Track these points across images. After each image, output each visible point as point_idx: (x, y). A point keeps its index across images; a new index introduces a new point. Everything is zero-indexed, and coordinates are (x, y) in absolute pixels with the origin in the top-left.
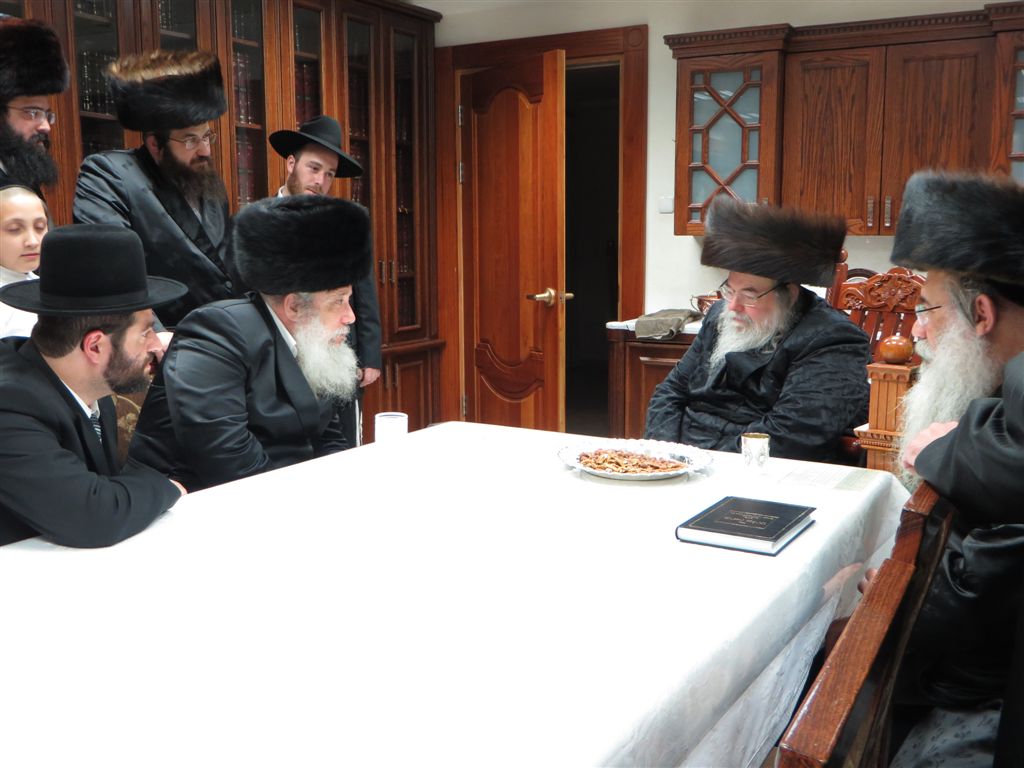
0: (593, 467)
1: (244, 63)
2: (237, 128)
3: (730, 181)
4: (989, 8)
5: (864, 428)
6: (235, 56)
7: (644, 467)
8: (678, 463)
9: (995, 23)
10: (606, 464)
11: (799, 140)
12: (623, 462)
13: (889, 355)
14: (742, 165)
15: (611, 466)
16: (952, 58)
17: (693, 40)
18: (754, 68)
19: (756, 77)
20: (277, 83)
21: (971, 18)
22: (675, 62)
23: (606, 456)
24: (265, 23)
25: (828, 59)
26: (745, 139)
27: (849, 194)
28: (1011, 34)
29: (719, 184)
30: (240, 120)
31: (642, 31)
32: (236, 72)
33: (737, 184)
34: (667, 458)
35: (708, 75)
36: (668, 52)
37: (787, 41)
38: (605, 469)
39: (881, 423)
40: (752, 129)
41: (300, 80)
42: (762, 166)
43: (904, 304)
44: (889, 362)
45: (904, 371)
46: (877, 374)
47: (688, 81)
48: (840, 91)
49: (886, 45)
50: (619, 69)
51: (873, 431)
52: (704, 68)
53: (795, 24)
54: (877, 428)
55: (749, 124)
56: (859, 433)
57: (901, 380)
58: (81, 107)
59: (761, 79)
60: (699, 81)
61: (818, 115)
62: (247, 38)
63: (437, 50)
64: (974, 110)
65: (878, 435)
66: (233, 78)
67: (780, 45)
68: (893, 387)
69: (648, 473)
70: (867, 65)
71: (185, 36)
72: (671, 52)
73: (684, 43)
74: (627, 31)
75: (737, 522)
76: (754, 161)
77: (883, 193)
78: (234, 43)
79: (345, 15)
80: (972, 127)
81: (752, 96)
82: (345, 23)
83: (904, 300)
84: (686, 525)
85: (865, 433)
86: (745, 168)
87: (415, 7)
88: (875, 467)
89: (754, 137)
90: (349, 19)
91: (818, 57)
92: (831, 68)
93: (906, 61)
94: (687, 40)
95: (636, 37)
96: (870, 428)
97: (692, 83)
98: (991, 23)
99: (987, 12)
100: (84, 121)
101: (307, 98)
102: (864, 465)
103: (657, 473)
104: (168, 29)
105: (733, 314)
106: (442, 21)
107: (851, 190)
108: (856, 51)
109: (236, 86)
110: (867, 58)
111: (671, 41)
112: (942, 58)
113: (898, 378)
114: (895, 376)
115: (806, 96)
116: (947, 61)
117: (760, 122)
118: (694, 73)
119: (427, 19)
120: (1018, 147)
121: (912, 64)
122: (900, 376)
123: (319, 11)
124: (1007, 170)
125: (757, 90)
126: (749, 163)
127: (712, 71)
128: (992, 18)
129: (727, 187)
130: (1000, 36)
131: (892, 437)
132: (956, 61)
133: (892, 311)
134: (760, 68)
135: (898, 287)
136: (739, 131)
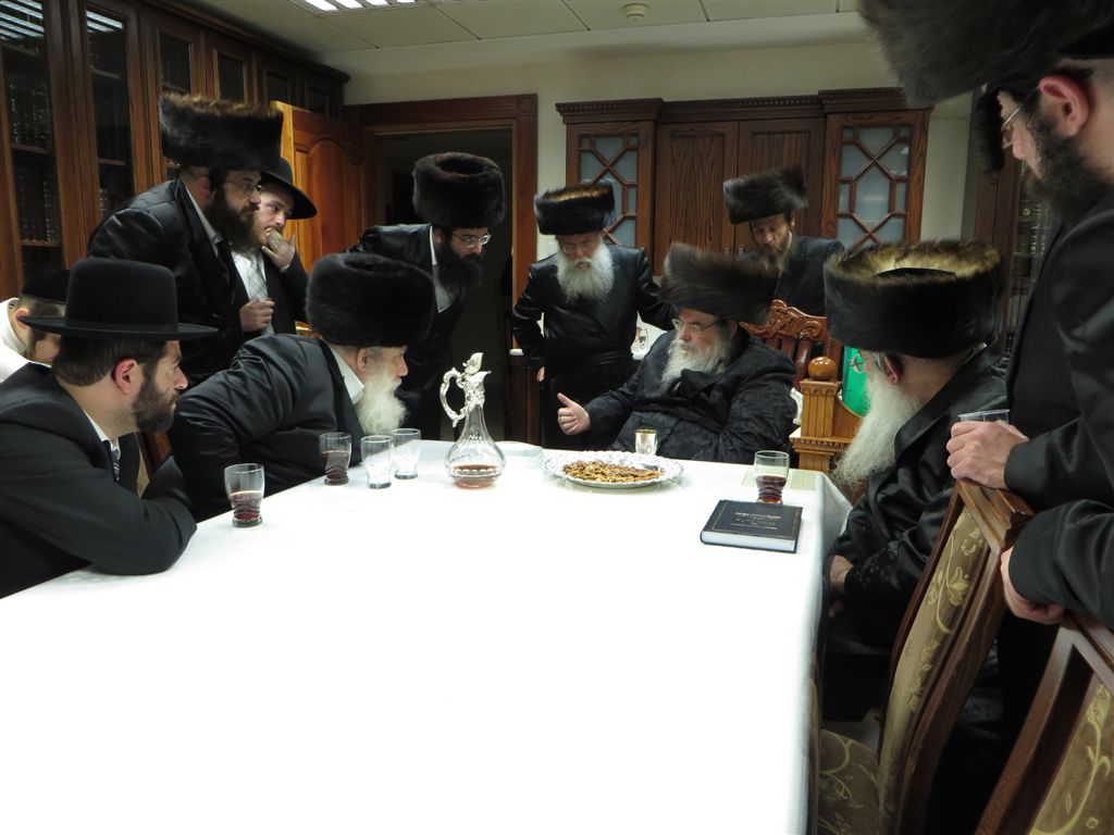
0: (582, 479)
2: (168, 169)
3: (613, 230)
4: (821, 93)
5: (796, 434)
7: (627, 476)
8: (650, 472)
9: (826, 107)
10: (593, 475)
11: (668, 197)
12: (608, 472)
13: (818, 373)
14: (622, 216)
15: (598, 476)
16: (794, 132)
17: (581, 108)
18: (632, 135)
19: (633, 141)
21: (806, 101)
22: (565, 127)
23: (591, 467)
25: (692, 130)
26: (625, 195)
27: (709, 242)
28: (838, 115)
31: (531, 101)
33: (618, 232)
34: (640, 467)
35: (593, 138)
36: (558, 117)
37: (659, 113)
38: (594, 479)
39: (811, 431)
40: (630, 186)
42: (639, 217)
43: (783, 332)
44: (816, 379)
45: (831, 386)
46: (809, 389)
47: (576, 145)
48: (701, 156)
49: (739, 120)
50: (511, 130)
51: (804, 438)
52: (589, 133)
53: (665, 100)
54: (808, 435)
55: (629, 181)
56: (794, 439)
57: (830, 394)
58: (12, 141)
59: (638, 144)
60: (586, 144)
63: (344, 107)
65: (810, 441)
67: (654, 116)
68: (822, 400)
69: (630, 482)
70: (723, 135)
71: (116, 77)
72: (561, 118)
73: (573, 110)
74: (518, 98)
75: (750, 524)
76: (632, 213)
77: (737, 242)
81: (631, 157)
82: (265, 77)
83: (782, 328)
85: (799, 440)
86: (626, 218)
87: (325, 66)
88: (806, 468)
90: (269, 73)
91: (684, 129)
92: (693, 137)
93: (755, 134)
94: (576, 108)
95: (526, 105)
96: (802, 435)
97: (579, 145)
98: (823, 106)
99: (820, 97)
100: (16, 154)
103: (639, 482)
105: (681, 342)
106: (350, 82)
107: (710, 238)
108: (715, 124)
110: (723, 130)
111: (561, 108)
112: (783, 133)
113: (826, 393)
114: (824, 392)
115: (674, 160)
116: (787, 136)
117: (637, 180)
118: (582, 137)
119: (338, 79)
120: (843, 207)
121: (760, 137)
122: (829, 390)
123: (242, 63)
124: (835, 225)
125: (635, 153)
126: (628, 214)
127: (597, 136)
128: (824, 102)
129: (610, 235)
130: (831, 117)
131: (822, 442)
132: (794, 136)
133: (773, 338)
134: (637, 135)
135: (777, 318)
136: (621, 186)
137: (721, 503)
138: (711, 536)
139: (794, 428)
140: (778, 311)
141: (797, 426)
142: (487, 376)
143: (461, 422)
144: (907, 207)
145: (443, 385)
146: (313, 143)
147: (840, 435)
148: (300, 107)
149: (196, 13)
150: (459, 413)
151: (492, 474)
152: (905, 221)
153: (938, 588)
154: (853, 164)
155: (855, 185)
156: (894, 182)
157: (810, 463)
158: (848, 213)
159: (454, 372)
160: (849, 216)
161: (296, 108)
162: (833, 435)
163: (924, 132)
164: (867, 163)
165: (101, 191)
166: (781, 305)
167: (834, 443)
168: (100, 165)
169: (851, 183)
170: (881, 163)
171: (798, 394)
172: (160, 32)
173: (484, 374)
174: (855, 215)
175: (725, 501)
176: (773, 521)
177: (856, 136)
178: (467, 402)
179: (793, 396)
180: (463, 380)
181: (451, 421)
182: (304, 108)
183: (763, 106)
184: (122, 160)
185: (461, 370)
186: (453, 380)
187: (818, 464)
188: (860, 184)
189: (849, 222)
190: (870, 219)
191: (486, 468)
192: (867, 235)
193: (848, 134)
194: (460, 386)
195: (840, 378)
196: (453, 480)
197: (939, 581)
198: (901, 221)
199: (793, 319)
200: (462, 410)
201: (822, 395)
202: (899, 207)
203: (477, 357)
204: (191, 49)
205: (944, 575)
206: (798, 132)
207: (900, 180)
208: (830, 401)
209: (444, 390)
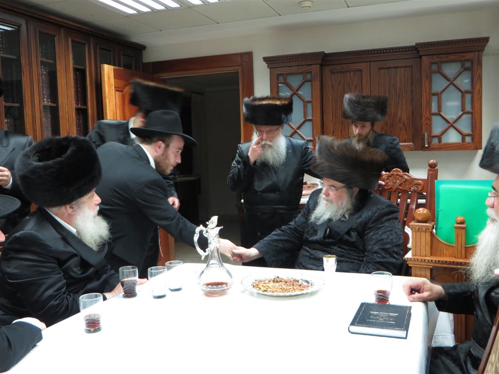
1: (46, 72)
2: (43, 106)
3: (299, 128)
4: (417, 44)
5: (409, 255)
6: (41, 68)
9: (420, 52)
11: (331, 107)
13: (420, 218)
14: (304, 120)
16: (402, 67)
17: (277, 59)
18: (307, 73)
19: (309, 77)
20: (64, 82)
21: (408, 49)
22: (269, 70)
24: (57, 51)
25: (342, 68)
26: (305, 107)
28: (428, 56)
29: (293, 129)
30: (44, 101)
31: (249, 55)
32: (42, 76)
33: (302, 128)
35: (285, 75)
36: (265, 65)
37: (323, 60)
39: (418, 253)
40: (308, 102)
41: (76, 80)
42: (314, 120)
43: (401, 188)
44: (419, 222)
45: (429, 226)
46: (415, 228)
47: (276, 80)
48: (349, 83)
49: (370, 62)
50: (238, 72)
51: (414, 257)
52: (283, 73)
53: (326, 52)
54: (416, 255)
55: (307, 99)
56: (407, 259)
57: (427, 230)
59: (312, 78)
60: (281, 79)
61: (339, 95)
62: (47, 58)
63: (143, 64)
64: (412, 92)
65: (418, 259)
66: (41, 79)
67: (320, 62)
68: (423, 234)
70: (361, 70)
71: (14, 57)
72: (266, 65)
73: (273, 61)
74: (242, 55)
75: (379, 320)
76: (310, 117)
78: (41, 61)
79: (98, 47)
80: (412, 100)
81: (308, 86)
82: (98, 51)
83: (400, 185)
84: (353, 324)
85: (411, 259)
86: (306, 121)
87: (133, 42)
89: (309, 106)
90: (100, 48)
91: (338, 67)
92: (344, 72)
93: (380, 69)
94: (275, 59)
95: (247, 57)
96: (412, 256)
97: (278, 79)
98: (418, 52)
99: (417, 46)
101: (79, 89)
102: (410, 275)
104: (3, 53)
106: (146, 49)
108: (356, 65)
109: (42, 83)
110: (361, 67)
111: (266, 60)
112: (396, 68)
113: (426, 230)
114: (424, 229)
115: (333, 86)
116: (398, 69)
117: (312, 99)
118: (278, 75)
119: (139, 49)
120: (434, 109)
121: (382, 70)
122: (427, 228)
123: (85, 44)
124: (430, 120)
125: (310, 83)
126: (308, 118)
127: (287, 74)
128: (419, 49)
129: (297, 131)
130: (423, 58)
131: (425, 260)
132: (403, 69)
133: (395, 191)
134: (310, 73)
135: (397, 179)
136: (302, 103)
137: (362, 305)
138: (354, 329)
139: (407, 250)
140: (398, 175)
141: (410, 249)
142: (221, 229)
143: (207, 257)
144: (473, 107)
145: (195, 235)
146: (125, 86)
147: (436, 255)
148: (119, 66)
149: (59, 19)
150: (205, 251)
151: (226, 288)
152: (472, 116)
153: (492, 365)
154: (438, 84)
155: (441, 97)
156: (463, 93)
157: (418, 272)
158: (438, 112)
159: (201, 227)
160: (439, 114)
161: (115, 67)
162: (431, 255)
163: (480, 63)
164: (447, 83)
165: (6, 121)
166: (399, 172)
167: (432, 261)
168: (5, 107)
169: (438, 95)
170: (455, 82)
171: (409, 229)
172: (39, 31)
173: (219, 228)
174: (442, 114)
175: (364, 303)
176: (393, 317)
177: (439, 68)
178: (209, 245)
179: (406, 231)
180: (207, 232)
181: (201, 256)
182: (121, 67)
183: (384, 53)
184: (17, 103)
185: (206, 226)
186: (201, 232)
187: (423, 273)
188: (444, 96)
189: (439, 117)
190: (451, 116)
191: (222, 284)
192: (449, 125)
193: (434, 67)
194: (205, 236)
195: (433, 221)
196: (202, 292)
197: (493, 360)
198: (470, 116)
199: (406, 180)
200: (207, 250)
201: (423, 231)
202: (468, 108)
203: (215, 219)
204: (56, 39)
205: (495, 357)
206: (405, 67)
207: (467, 92)
208: (428, 235)
209: (196, 238)
